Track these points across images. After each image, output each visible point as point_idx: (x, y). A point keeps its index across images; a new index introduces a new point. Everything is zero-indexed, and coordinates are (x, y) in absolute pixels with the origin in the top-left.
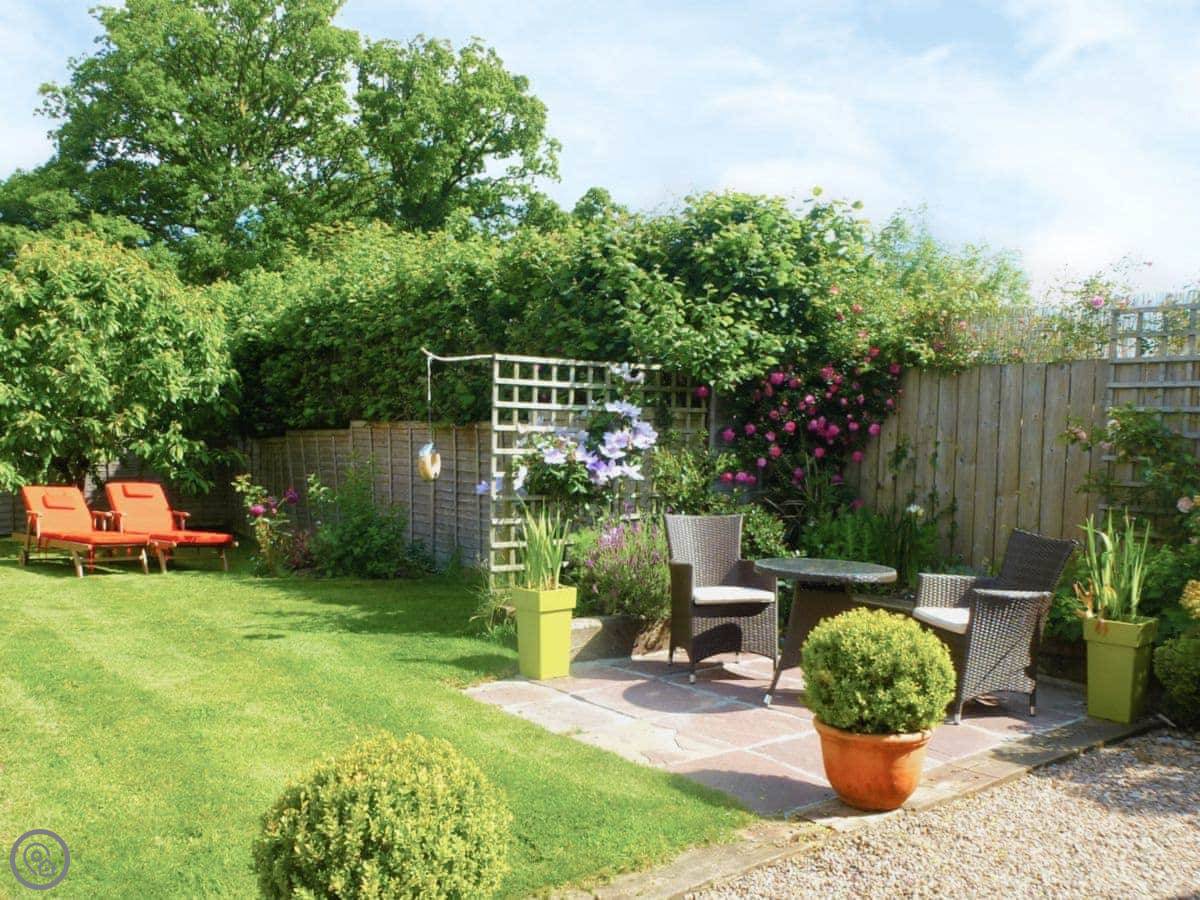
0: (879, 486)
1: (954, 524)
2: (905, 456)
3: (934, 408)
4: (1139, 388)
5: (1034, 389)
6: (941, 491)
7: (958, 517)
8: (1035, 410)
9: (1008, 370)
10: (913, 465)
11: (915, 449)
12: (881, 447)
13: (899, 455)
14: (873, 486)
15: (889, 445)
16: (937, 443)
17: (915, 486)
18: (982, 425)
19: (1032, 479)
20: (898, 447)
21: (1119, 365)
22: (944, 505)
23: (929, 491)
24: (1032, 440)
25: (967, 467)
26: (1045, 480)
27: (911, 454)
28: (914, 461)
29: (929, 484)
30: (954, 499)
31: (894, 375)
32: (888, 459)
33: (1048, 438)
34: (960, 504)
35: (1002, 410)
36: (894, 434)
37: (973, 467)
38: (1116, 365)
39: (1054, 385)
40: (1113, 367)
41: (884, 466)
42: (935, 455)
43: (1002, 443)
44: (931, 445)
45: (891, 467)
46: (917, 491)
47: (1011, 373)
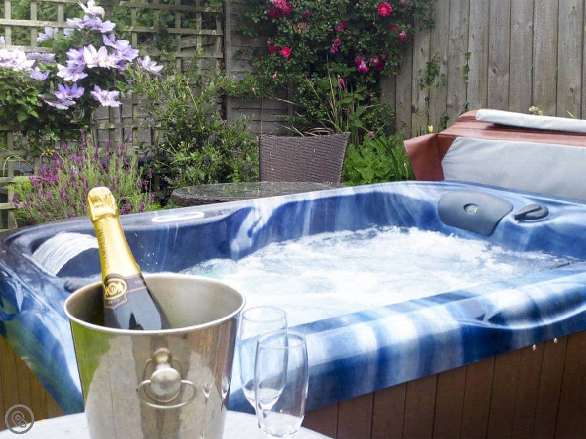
0: (413, 110)
2: (437, 73)
3: (466, 13)
10: (445, 83)
11: (446, 63)
12: (414, 66)
13: (431, 72)
14: (408, 109)
15: (420, 62)
16: (468, 55)
17: (447, 106)
18: (515, 26)
19: (571, 86)
20: (430, 63)
23: (462, 110)
25: (499, 79)
28: (445, 77)
29: (461, 102)
32: (421, 77)
36: (426, 48)
37: (507, 77)
41: (418, 86)
42: (467, 69)
44: (462, 57)
45: (424, 86)
46: (449, 111)
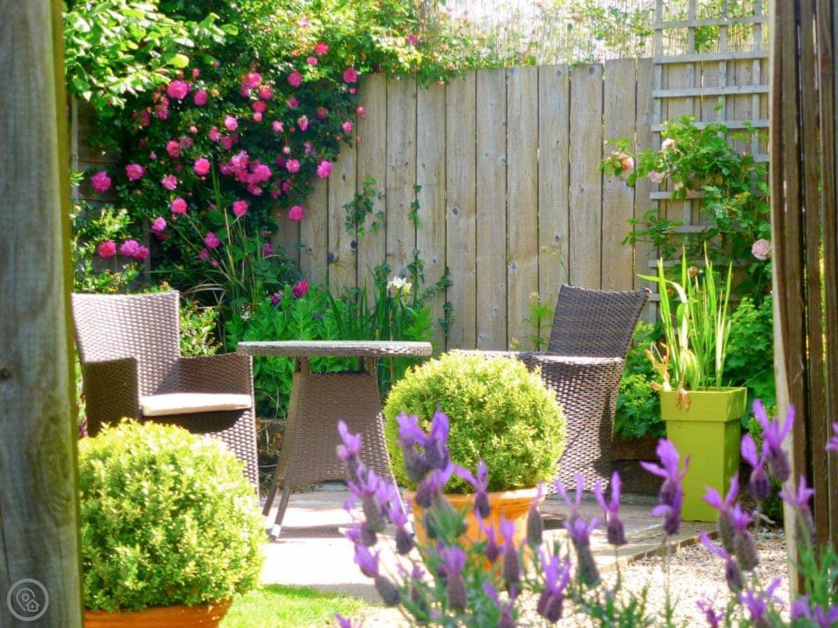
0: (330, 259)
1: (447, 307)
2: (370, 210)
3: (411, 135)
4: (694, 98)
5: (554, 102)
6: (428, 258)
7: (453, 295)
8: (555, 134)
9: (516, 77)
10: (383, 222)
11: (384, 197)
12: (332, 198)
13: (360, 208)
14: (323, 257)
15: (343, 195)
16: (417, 188)
17: (386, 255)
18: (482, 158)
19: (556, 233)
20: (358, 197)
21: (666, 66)
22: (431, 278)
23: (411, 260)
24: (553, 177)
25: (462, 222)
26: (574, 234)
27: (378, 206)
28: (384, 215)
29: (408, 250)
30: (447, 269)
31: (350, 85)
32: (344, 214)
33: (576, 173)
34: (455, 277)
35: (510, 133)
36: (351, 175)
37: (472, 221)
38: (662, 65)
39: (580, 96)
40: (659, 71)
41: (338, 227)
42: (416, 206)
43: (513, 184)
44: (409, 190)
45: (349, 227)
46: (390, 262)
47: (520, 81)
